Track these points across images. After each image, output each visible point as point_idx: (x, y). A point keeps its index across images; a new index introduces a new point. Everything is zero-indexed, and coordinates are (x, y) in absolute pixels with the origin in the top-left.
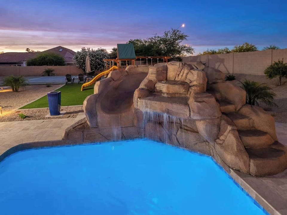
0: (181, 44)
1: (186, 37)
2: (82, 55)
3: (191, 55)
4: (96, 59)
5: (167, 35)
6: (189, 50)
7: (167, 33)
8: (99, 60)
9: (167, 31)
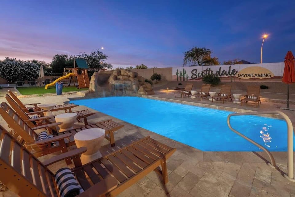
0: (104, 62)
1: (107, 58)
2: (9, 65)
3: (110, 70)
4: (26, 69)
5: (93, 54)
6: (109, 66)
7: (93, 53)
8: (28, 70)
9: (94, 51)
